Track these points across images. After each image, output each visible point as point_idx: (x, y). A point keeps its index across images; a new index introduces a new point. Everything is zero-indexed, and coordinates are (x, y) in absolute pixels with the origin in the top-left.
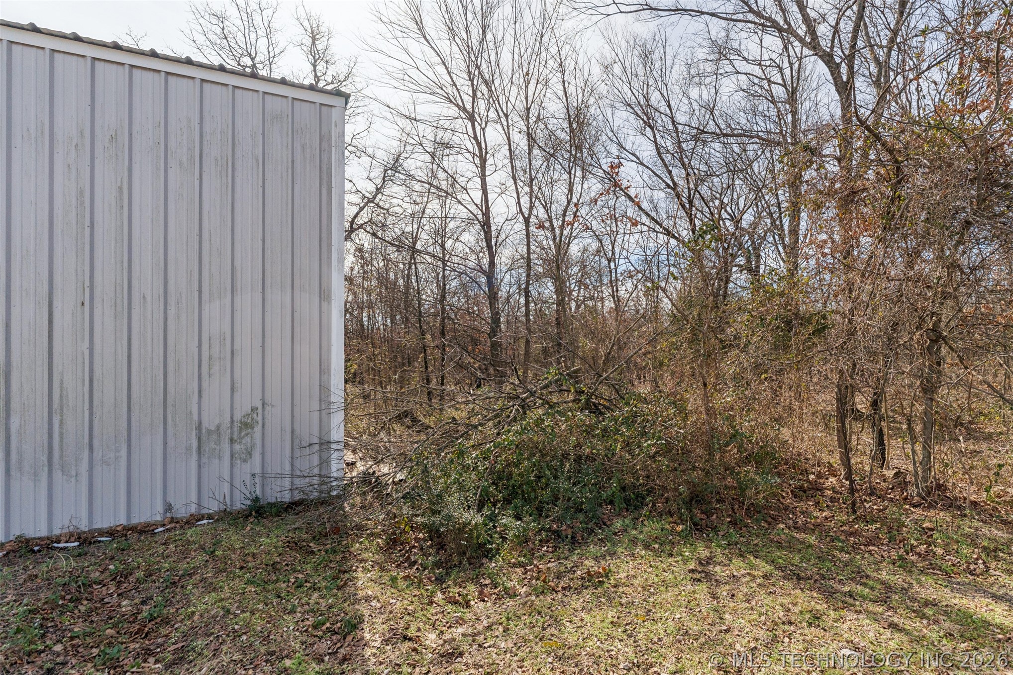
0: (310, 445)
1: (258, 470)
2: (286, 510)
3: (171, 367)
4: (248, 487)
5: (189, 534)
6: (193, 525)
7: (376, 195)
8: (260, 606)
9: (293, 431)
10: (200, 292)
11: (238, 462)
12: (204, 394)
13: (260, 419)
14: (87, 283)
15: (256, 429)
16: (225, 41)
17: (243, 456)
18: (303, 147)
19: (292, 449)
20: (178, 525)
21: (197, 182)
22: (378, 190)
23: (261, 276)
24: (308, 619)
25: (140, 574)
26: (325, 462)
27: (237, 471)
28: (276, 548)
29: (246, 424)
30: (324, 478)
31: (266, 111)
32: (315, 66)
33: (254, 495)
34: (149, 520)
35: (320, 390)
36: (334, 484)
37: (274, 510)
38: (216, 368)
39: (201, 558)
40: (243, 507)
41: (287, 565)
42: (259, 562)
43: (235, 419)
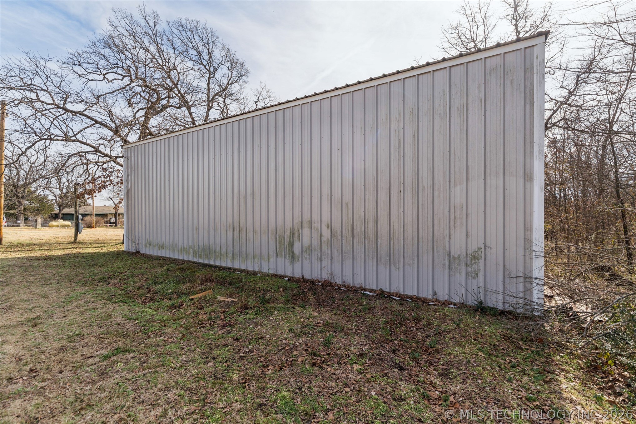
0: (517, 277)
1: (482, 285)
2: (500, 314)
3: (436, 222)
4: (476, 293)
5: (446, 310)
6: (446, 306)
7: (569, 97)
8: (488, 367)
9: (504, 266)
10: (450, 182)
11: (470, 278)
12: (452, 237)
13: (483, 255)
14: (402, 182)
15: (480, 261)
16: (459, 40)
17: (473, 275)
18: (512, 82)
19: (504, 277)
20: (439, 304)
21: (448, 123)
22: (571, 93)
23: (483, 169)
24: (522, 391)
25: (424, 322)
26: (528, 291)
27: (469, 282)
28: (496, 336)
29: (475, 257)
30: (528, 302)
31: (487, 69)
32: (516, 25)
33: (480, 299)
34: (426, 297)
35: (525, 241)
36: (536, 307)
37: (492, 312)
38: (458, 224)
39: (452, 326)
40: (473, 304)
41: (503, 349)
42: (485, 340)
43: (468, 253)
